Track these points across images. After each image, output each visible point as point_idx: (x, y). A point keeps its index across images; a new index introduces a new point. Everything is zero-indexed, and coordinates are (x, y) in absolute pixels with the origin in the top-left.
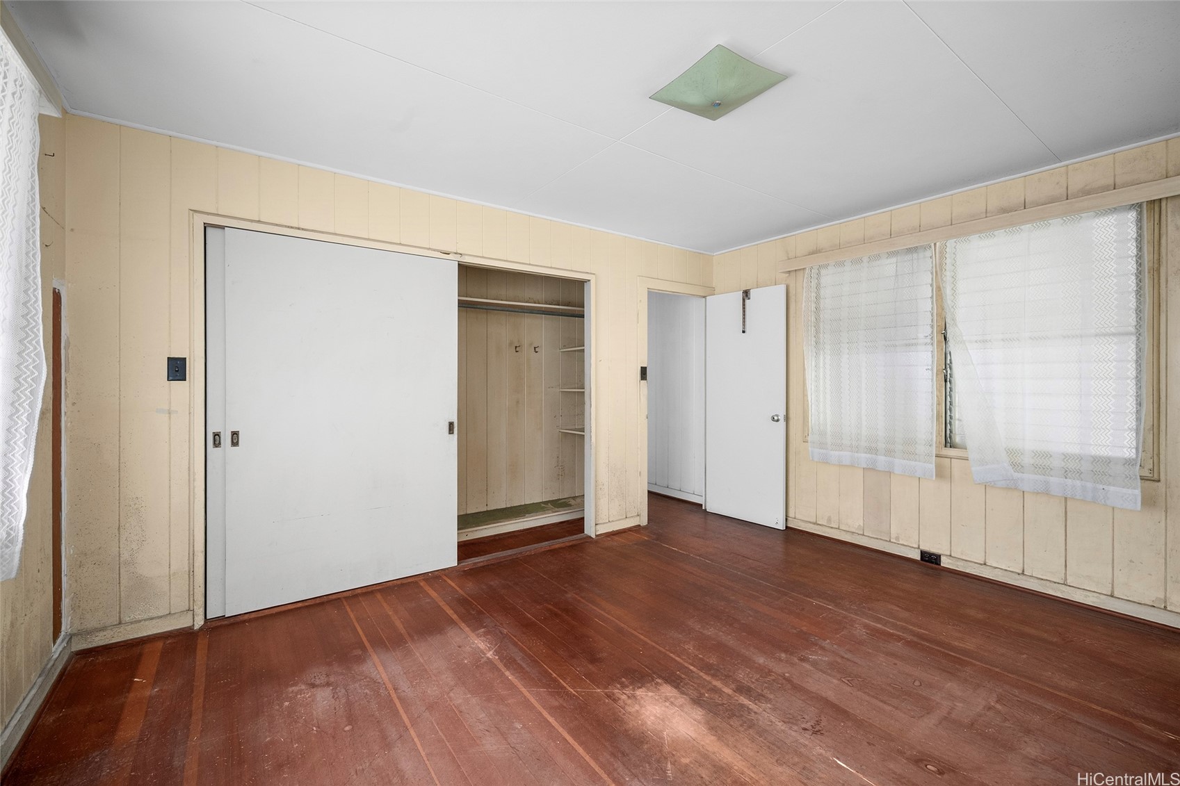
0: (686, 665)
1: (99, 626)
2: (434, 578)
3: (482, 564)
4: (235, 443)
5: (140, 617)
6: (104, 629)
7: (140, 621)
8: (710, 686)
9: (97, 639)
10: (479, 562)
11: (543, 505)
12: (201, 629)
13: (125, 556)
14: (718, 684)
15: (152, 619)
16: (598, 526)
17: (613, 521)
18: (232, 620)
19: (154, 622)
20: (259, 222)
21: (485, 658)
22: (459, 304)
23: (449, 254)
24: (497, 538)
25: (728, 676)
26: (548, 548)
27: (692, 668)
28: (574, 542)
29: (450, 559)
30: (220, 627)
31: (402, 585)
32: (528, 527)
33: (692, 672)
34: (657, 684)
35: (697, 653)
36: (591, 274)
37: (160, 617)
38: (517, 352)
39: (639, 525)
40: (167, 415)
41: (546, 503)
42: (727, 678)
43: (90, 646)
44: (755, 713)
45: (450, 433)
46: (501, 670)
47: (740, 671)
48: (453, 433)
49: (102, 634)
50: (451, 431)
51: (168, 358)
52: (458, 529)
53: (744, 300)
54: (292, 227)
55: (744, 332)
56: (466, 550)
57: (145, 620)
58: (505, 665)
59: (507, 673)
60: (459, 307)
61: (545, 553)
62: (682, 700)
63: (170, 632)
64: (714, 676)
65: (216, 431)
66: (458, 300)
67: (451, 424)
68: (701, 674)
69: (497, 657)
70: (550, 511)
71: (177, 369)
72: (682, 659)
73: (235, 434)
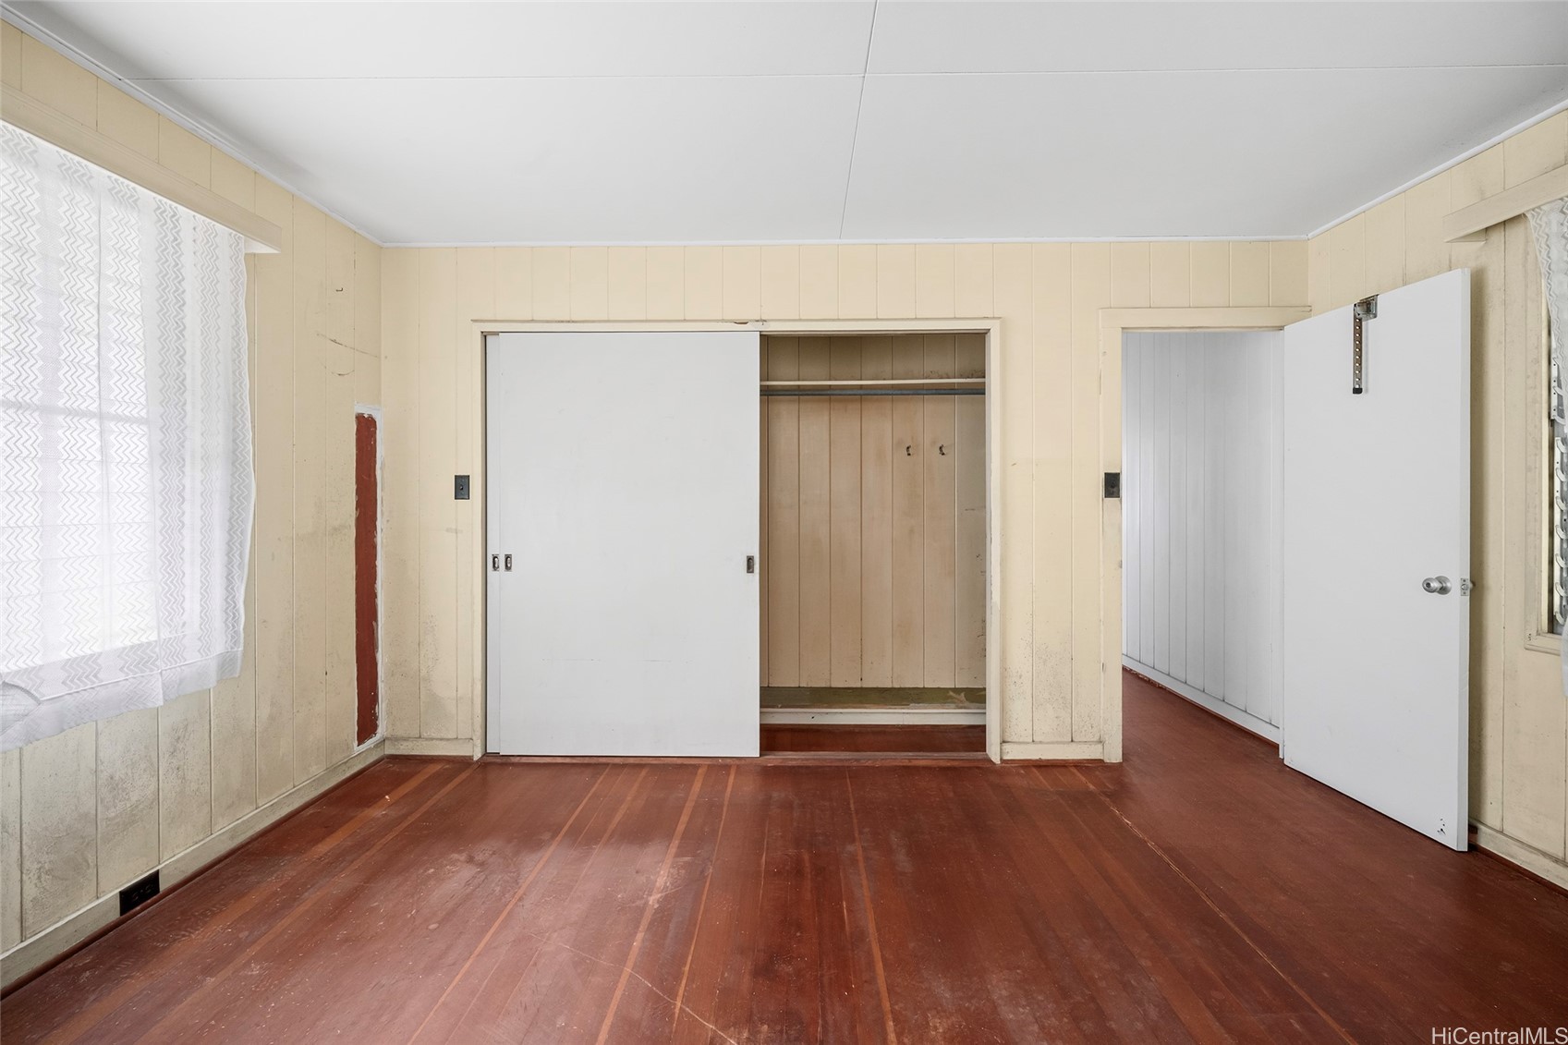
1: (405, 735)
2: (719, 767)
3: (794, 763)
4: (508, 568)
5: (434, 735)
6: (406, 739)
7: (432, 739)
9: (402, 747)
10: (791, 760)
11: (951, 693)
12: (477, 761)
13: (423, 672)
15: (441, 739)
16: (1006, 746)
17: (1041, 742)
18: (504, 760)
19: (443, 743)
20: (532, 321)
21: (643, 902)
22: (761, 391)
23: (746, 323)
24: (857, 730)
26: (906, 763)
28: (956, 764)
29: (749, 746)
30: (494, 763)
31: (682, 766)
32: (911, 723)
36: (994, 318)
37: (448, 740)
38: (909, 454)
39: (1101, 761)
40: (454, 534)
41: (956, 690)
43: (397, 753)
45: (748, 572)
46: (638, 927)
48: (753, 572)
49: (405, 744)
50: (750, 568)
51: (456, 476)
52: (761, 707)
53: (1358, 324)
54: (562, 322)
55: (1358, 391)
56: (771, 737)
57: (437, 739)
58: (651, 924)
59: (640, 936)
60: (761, 395)
61: (894, 769)
63: (455, 757)
65: (495, 553)
66: (761, 386)
67: (750, 560)
69: (656, 906)
70: (953, 705)
71: (462, 487)
73: (508, 557)
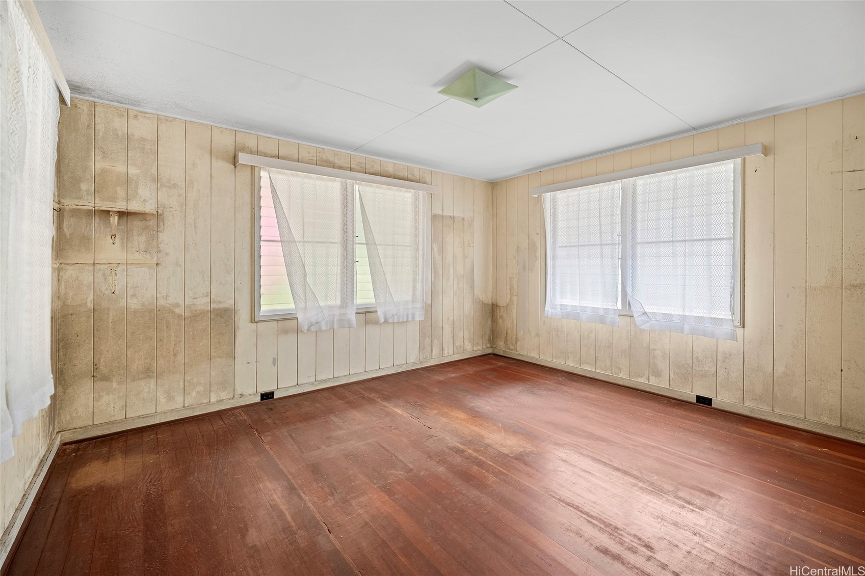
0: (494, 465)
8: (480, 453)
14: (475, 454)
25: (467, 458)
27: (491, 463)
33: (490, 461)
34: (512, 454)
35: (487, 474)
42: (468, 458)
44: (458, 442)
47: (459, 462)
62: (496, 446)
64: (476, 458)
68: (484, 459)
72: (497, 469)
